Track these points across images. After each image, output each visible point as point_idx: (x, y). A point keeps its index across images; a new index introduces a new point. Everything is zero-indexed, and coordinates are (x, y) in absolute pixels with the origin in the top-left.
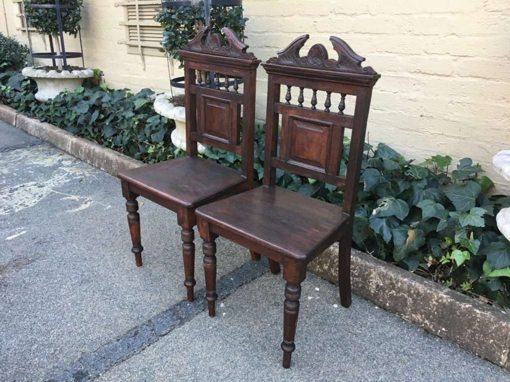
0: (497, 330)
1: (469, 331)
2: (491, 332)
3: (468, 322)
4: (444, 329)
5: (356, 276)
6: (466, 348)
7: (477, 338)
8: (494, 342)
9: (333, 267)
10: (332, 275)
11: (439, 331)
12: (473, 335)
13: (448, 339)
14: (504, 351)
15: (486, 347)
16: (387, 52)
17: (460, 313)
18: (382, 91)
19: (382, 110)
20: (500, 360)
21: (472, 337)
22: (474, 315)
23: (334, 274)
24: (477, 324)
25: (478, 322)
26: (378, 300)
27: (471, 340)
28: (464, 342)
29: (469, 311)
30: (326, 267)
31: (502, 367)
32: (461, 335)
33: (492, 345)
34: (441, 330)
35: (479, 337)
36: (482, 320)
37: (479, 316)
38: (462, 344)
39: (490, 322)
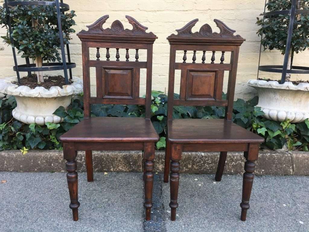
0: (285, 159)
1: (274, 165)
2: (283, 161)
3: (272, 162)
4: (263, 170)
5: (210, 164)
6: (276, 174)
7: (278, 167)
8: (286, 165)
9: (194, 164)
10: (195, 169)
11: (261, 172)
12: (276, 166)
13: (266, 174)
14: (291, 167)
15: (283, 169)
16: (162, 43)
17: (268, 159)
18: (163, 65)
19: (165, 76)
20: (290, 172)
21: (276, 168)
22: (274, 157)
23: (196, 168)
24: (276, 161)
25: (276, 159)
26: (227, 171)
27: (276, 169)
28: (273, 172)
29: (271, 156)
30: (190, 166)
31: (292, 175)
32: (271, 169)
33: (285, 167)
34: (262, 171)
35: (279, 166)
36: (278, 158)
37: (275, 156)
38: (273, 173)
39: (281, 157)
